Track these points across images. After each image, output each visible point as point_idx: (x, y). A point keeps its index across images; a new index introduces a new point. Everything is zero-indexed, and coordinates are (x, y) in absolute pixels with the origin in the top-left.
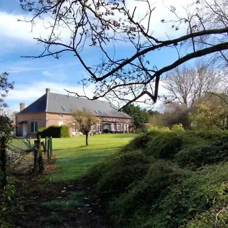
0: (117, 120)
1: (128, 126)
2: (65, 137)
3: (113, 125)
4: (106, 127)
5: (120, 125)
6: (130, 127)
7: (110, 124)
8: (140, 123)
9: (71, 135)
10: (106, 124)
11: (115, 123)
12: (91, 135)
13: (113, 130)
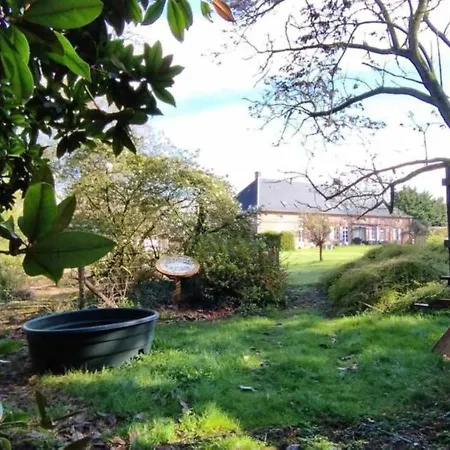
0: (379, 221)
1: (400, 231)
2: (287, 249)
3: (369, 231)
4: (357, 234)
5: (385, 230)
6: (403, 234)
7: (365, 229)
8: (423, 227)
9: (296, 248)
10: (356, 229)
11: (374, 226)
12: (329, 247)
13: (371, 239)
